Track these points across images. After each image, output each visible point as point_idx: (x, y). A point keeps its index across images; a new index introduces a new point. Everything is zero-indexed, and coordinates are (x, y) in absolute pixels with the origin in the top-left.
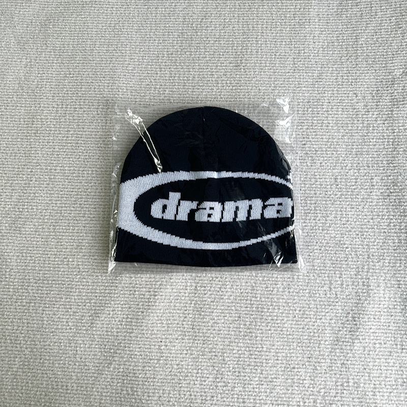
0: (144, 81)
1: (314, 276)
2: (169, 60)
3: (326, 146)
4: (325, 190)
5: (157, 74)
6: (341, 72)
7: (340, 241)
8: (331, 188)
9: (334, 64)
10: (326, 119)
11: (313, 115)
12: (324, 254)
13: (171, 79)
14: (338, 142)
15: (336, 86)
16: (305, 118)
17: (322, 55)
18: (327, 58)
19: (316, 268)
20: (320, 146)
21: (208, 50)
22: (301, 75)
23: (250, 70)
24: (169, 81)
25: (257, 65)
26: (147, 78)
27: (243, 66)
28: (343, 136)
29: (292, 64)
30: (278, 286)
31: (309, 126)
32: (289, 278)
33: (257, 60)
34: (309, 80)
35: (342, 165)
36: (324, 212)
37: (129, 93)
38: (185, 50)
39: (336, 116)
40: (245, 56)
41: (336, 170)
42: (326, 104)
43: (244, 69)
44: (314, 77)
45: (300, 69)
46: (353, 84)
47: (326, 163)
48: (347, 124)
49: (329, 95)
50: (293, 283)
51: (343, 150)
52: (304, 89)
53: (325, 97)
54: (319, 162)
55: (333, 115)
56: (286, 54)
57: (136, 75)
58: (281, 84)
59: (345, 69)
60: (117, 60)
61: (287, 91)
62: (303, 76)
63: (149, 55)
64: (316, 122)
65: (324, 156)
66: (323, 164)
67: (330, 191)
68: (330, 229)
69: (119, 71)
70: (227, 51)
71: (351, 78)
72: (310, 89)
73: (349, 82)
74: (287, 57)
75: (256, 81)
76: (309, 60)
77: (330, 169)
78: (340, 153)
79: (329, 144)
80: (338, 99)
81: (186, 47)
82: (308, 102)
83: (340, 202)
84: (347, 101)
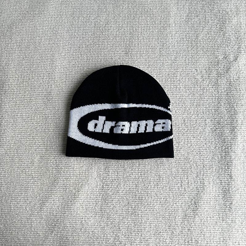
0: (71, 62)
1: (172, 178)
2: (86, 49)
3: (179, 101)
4: (178, 127)
5: (79, 58)
6: (188, 57)
7: (187, 157)
8: (182, 126)
9: (184, 51)
10: (178, 85)
11: (171, 83)
12: (177, 165)
13: (87, 61)
14: (185, 99)
15: (185, 65)
16: (166, 84)
17: (176, 46)
18: (180, 48)
19: (173, 173)
20: (175, 101)
21: (109, 44)
22: (164, 59)
23: (134, 56)
24: (86, 62)
25: (138, 52)
26: (73, 60)
27: (130, 54)
28: (188, 95)
29: (159, 52)
30: (151, 184)
31: (168, 89)
32: (157, 179)
33: (138, 50)
34: (169, 62)
35: (188, 112)
36: (178, 140)
37: (62, 70)
38: (96, 44)
39: (185, 83)
40: (131, 47)
41: (185, 115)
42: (178, 76)
43: (130, 55)
44: (172, 60)
45: (164, 55)
46: (195, 64)
47: (178, 111)
48: (191, 88)
49: (181, 71)
50: (160, 182)
51: (188, 103)
52: (166, 67)
53: (178, 72)
54: (175, 110)
55: (183, 83)
56: (155, 46)
57: (66, 58)
58: (153, 64)
59: (190, 55)
60: (55, 49)
61: (156, 68)
62: (165, 59)
63: (74, 47)
64: (173, 86)
65: (177, 107)
66: (177, 112)
67: (181, 128)
68: (181, 150)
69: (56, 56)
70: (120, 44)
71: (193, 60)
72: (170, 67)
73: (192, 62)
74: (156, 47)
75: (138, 62)
76: (169, 49)
77: (181, 114)
78: (187, 105)
79: (181, 99)
80: (186, 73)
81: (96, 42)
82: (168, 75)
83: (187, 134)
84: (191, 74)
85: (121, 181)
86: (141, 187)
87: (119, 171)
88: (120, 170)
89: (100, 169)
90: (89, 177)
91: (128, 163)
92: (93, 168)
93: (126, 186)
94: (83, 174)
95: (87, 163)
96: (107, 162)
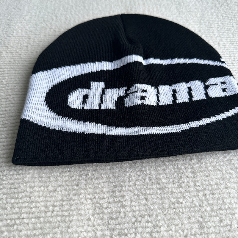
85: (159, 218)
86: (215, 227)
87: (148, 192)
88: (150, 189)
89: (99, 193)
90: (73, 216)
91: (167, 171)
92: (82, 191)
93: (173, 230)
94: (57, 209)
95: (66, 181)
96: (117, 175)
